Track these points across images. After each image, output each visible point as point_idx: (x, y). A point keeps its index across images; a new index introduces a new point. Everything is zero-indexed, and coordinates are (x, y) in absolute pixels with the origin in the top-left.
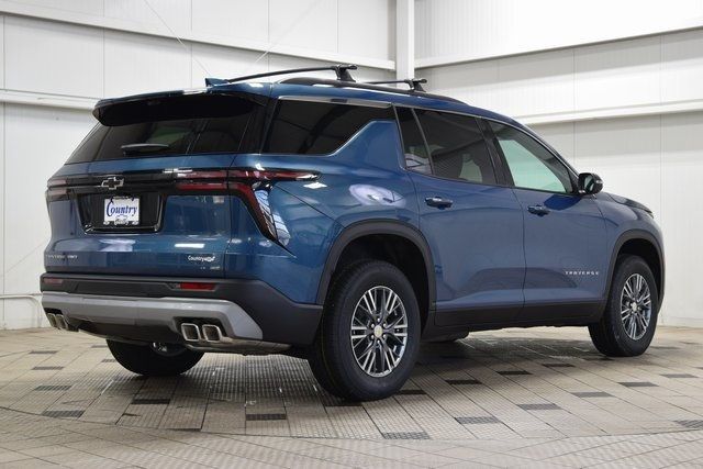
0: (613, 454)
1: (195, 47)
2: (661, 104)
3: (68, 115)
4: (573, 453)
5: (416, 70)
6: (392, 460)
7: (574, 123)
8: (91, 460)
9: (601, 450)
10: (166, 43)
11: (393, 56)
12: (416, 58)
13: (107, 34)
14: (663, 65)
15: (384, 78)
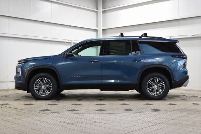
0: (147, 116)
1: (52, 24)
3: (23, 40)
4: (138, 116)
5: (103, 30)
6: (97, 118)
8: (28, 119)
9: (144, 115)
10: (45, 23)
11: (97, 26)
12: (103, 27)
13: (32, 21)
15: (95, 32)
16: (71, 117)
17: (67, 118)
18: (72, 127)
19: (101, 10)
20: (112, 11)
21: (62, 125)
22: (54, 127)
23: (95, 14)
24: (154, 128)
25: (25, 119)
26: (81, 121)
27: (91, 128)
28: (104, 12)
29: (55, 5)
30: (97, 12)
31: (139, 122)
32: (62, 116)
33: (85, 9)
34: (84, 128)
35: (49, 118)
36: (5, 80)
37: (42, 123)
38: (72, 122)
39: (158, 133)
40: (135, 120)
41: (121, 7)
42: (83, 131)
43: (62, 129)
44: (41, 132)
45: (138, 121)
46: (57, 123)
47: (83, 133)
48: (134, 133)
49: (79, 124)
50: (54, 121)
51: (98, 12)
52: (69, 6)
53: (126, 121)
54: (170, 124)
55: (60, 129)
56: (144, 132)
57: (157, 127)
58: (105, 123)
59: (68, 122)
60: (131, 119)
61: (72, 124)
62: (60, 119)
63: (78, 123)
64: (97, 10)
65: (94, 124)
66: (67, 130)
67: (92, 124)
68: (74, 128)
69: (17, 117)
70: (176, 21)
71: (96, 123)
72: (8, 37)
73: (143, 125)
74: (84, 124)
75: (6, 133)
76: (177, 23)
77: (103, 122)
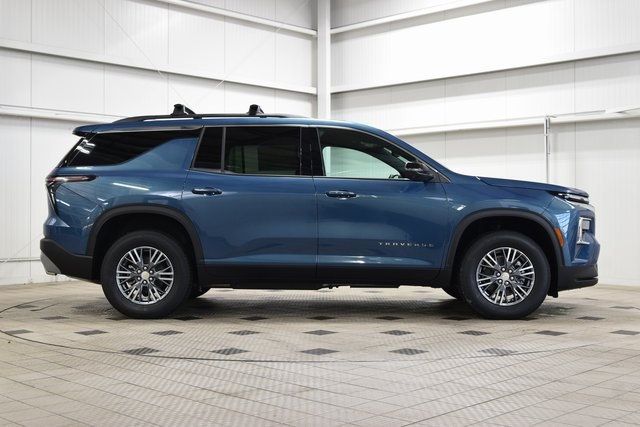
0: (472, 371)
1: (171, 77)
2: (507, 120)
5: (332, 94)
6: (314, 378)
7: (446, 133)
8: (94, 378)
9: (463, 368)
10: (150, 74)
11: (315, 84)
12: (332, 85)
13: (107, 67)
14: (508, 92)
15: (308, 100)
16: (232, 374)
17: (219, 375)
18: (235, 404)
19: (326, 31)
20: (362, 36)
21: (201, 398)
22: (179, 403)
23: (308, 43)
24: (495, 409)
25: (86, 380)
26: (263, 387)
27: (296, 408)
28: (335, 38)
29: (179, 17)
30: (314, 39)
31: (449, 390)
32: (202, 370)
33: (275, 29)
34: (271, 409)
35: (163, 376)
36: (20, 256)
37: (138, 390)
38: (233, 391)
39: (509, 423)
40: (436, 382)
41: (391, 23)
42: (271, 418)
43: (204, 412)
44: (135, 422)
45: (446, 385)
46: (187, 391)
47: (268, 424)
48: (432, 423)
49: (257, 394)
50: (177, 387)
51: (317, 38)
52: (225, 18)
53: (407, 384)
54: (546, 397)
55: (196, 412)
56: (464, 422)
57: (507, 406)
58: (340, 392)
59: (221, 389)
60: (421, 380)
61: (235, 395)
62: (195, 381)
63: (255, 393)
64: (313, 33)
65: (305, 395)
66: (218, 414)
67: (298, 395)
68: (242, 407)
69: (60, 372)
70: (565, 66)
71: (311, 393)
72: (31, 118)
73: (461, 397)
74: (274, 395)
75: (23, 423)
76: (568, 72)
77: (332, 389)
